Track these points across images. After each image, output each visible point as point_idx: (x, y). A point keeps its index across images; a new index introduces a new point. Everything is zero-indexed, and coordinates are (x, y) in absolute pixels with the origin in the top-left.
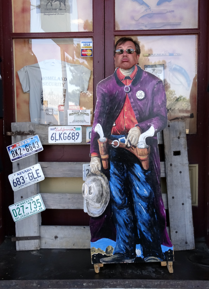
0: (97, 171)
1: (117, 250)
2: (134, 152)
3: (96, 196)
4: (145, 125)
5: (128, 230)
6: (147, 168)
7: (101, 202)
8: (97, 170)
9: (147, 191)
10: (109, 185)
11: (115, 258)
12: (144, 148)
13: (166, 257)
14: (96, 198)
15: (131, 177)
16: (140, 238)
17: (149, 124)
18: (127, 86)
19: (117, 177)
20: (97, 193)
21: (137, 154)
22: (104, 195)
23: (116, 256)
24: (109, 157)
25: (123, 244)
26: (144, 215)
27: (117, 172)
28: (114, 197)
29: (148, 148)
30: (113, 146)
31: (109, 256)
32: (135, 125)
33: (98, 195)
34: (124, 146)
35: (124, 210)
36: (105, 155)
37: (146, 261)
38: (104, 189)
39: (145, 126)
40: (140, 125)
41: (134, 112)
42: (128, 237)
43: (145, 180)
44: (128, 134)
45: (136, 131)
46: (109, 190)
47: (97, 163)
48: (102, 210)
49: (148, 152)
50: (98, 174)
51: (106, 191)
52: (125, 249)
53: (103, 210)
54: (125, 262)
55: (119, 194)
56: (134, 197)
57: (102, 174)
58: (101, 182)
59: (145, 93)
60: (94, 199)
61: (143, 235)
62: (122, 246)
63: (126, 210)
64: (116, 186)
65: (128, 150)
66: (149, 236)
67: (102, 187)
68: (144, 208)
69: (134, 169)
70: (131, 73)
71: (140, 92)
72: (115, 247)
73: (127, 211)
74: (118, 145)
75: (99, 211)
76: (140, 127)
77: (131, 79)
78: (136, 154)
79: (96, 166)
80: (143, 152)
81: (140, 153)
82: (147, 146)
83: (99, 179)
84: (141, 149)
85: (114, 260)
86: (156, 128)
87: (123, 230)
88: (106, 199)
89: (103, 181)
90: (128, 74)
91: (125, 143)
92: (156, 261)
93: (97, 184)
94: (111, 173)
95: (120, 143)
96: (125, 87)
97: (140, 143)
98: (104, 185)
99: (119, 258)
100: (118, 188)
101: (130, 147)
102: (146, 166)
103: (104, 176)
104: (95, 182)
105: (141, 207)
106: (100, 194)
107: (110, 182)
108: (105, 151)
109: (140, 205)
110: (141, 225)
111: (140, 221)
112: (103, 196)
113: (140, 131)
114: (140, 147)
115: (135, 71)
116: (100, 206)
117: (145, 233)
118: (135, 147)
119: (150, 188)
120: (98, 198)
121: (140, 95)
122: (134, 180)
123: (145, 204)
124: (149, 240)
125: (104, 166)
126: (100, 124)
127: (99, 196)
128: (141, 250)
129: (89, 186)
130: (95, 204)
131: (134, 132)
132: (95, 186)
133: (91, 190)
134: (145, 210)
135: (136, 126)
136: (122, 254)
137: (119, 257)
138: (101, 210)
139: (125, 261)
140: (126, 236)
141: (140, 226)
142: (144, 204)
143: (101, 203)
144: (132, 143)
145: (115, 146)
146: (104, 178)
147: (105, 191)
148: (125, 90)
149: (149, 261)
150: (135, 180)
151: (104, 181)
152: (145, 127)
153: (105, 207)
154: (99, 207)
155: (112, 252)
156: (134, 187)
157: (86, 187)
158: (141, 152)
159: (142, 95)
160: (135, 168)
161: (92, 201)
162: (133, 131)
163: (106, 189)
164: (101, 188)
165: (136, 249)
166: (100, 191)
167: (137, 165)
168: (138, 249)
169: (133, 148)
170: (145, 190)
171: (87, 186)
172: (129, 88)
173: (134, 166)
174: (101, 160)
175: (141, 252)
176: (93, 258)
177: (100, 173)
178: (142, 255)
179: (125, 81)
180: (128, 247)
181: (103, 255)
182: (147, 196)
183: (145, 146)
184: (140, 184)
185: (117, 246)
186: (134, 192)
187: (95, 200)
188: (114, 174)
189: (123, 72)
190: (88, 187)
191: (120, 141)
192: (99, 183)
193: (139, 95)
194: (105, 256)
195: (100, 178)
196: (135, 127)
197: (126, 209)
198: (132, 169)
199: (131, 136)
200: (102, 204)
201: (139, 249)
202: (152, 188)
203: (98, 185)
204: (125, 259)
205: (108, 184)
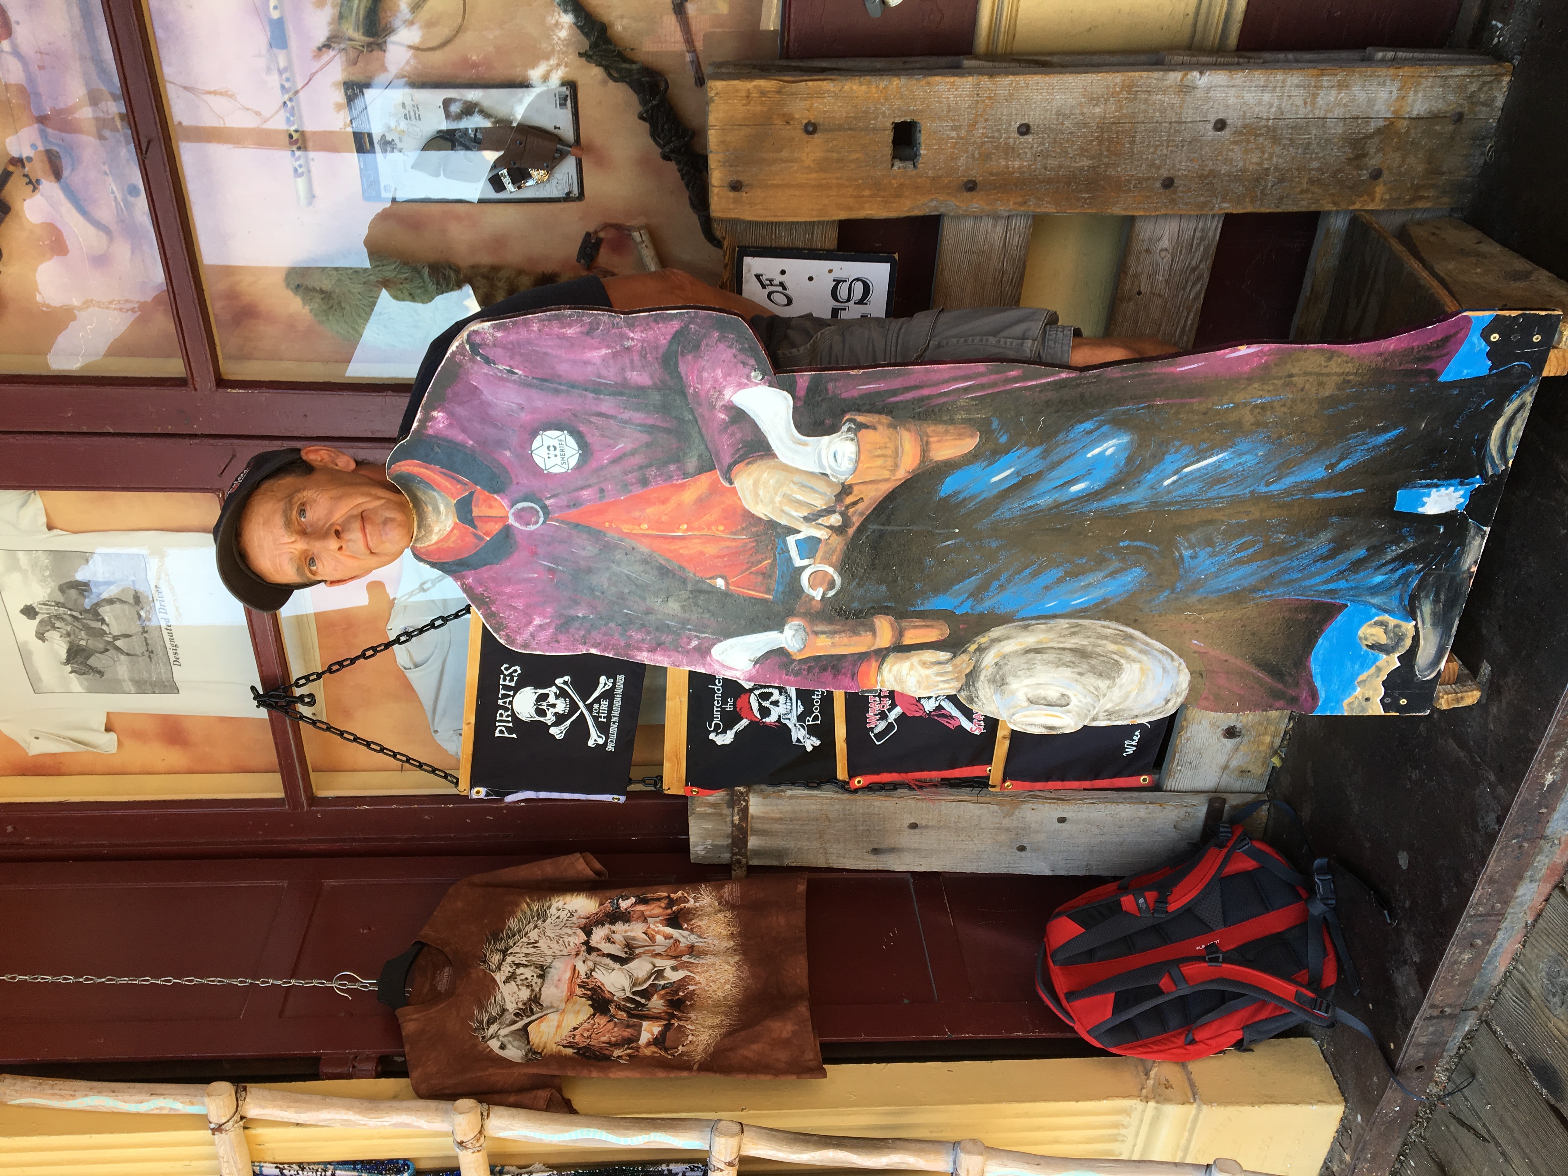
0: (955, 666)
1: (1395, 604)
2: (872, 495)
3: (1083, 679)
4: (725, 437)
5: (1299, 545)
6: (972, 436)
7: (1115, 657)
8: (949, 668)
9: (1105, 437)
10: (1034, 622)
11: (1434, 614)
12: (858, 445)
13: (1518, 358)
14: (1092, 680)
15: (1008, 515)
16: (1361, 490)
17: (723, 416)
18: (510, 515)
19: (996, 584)
20: (1067, 672)
21: (887, 480)
22: (1085, 643)
23: (1427, 608)
24: (885, 611)
25: (1370, 571)
26: (1237, 461)
27: (971, 583)
28: (1105, 601)
29: (861, 426)
30: (831, 594)
31: (1416, 639)
32: (728, 485)
33: (1076, 670)
34: (838, 543)
35: (1187, 560)
36: (873, 631)
37: (1506, 464)
38: (1052, 640)
39: (732, 435)
40: (727, 460)
41: (650, 488)
42: (1339, 547)
43: (1037, 451)
44: (772, 524)
45: (756, 484)
46: (1064, 623)
47: (912, 667)
48: (1160, 656)
49: (880, 427)
50: (968, 665)
51: (1064, 636)
52: (1403, 566)
53: (1162, 652)
54: (1474, 569)
55: (1091, 578)
56: (1124, 506)
57: (972, 648)
58: (1016, 653)
59: (545, 430)
60: (1097, 689)
61: (1350, 471)
62: (1378, 579)
63: (1186, 549)
64: (1047, 588)
65: (857, 525)
66: (1364, 443)
67: (1037, 651)
68: (1198, 461)
69: (964, 500)
70: (435, 494)
71: (543, 452)
72: (1374, 610)
73: (1192, 546)
74: (830, 570)
75: (1164, 669)
76: (736, 463)
77: (471, 494)
78: (885, 488)
79: (929, 672)
80: (879, 452)
81: (883, 467)
82: (845, 428)
83: (996, 664)
84: (857, 461)
85: (1441, 620)
86: (748, 377)
87: (1292, 568)
88: (1106, 638)
89: (1009, 647)
90: (442, 508)
91: (819, 540)
92: (1526, 413)
93: (1019, 673)
94: (972, 608)
95: (818, 560)
96: (517, 525)
97: (825, 463)
98: (1030, 639)
99: (1442, 597)
100: (1060, 581)
101: (842, 514)
102: (958, 442)
103: (983, 640)
104: (1010, 679)
105: (1191, 473)
106: (1073, 659)
107: (1020, 615)
108: (855, 632)
109: (1175, 478)
110: (1288, 482)
111: (1268, 484)
112: (1090, 649)
113: (759, 462)
114: (851, 466)
115: (423, 470)
116: (1136, 666)
117: (1341, 459)
118: (846, 490)
119: (1088, 425)
120: (1093, 670)
121: (558, 452)
122: (1030, 503)
123: (1178, 456)
124: (1387, 443)
125: (932, 635)
126: (716, 647)
127: (1085, 666)
128: (1437, 486)
129: (1026, 704)
130: (1120, 687)
131: (761, 492)
132: (1028, 682)
133: (1044, 698)
134: (1210, 457)
135: (731, 483)
136: (1422, 580)
137: (1437, 595)
138: (1160, 661)
139: (1465, 568)
140: (1332, 554)
141: (1296, 485)
142: (1171, 461)
143: (1122, 661)
144: (820, 504)
145: (832, 585)
146: (997, 640)
147: (1062, 639)
148: (532, 528)
149: (1511, 451)
150: (1030, 499)
151: (1010, 641)
152: (739, 435)
153: (1147, 644)
154: (1142, 669)
155: (1396, 626)
156: (1066, 503)
157: (1025, 716)
158: (879, 462)
159: (556, 443)
160: (961, 497)
161: (1105, 695)
162: (757, 495)
163: (1051, 636)
164: (1045, 656)
165: (1421, 510)
166: (1060, 659)
167: (948, 486)
168: (1423, 504)
169: (849, 500)
170: (1097, 451)
171: (1026, 713)
172: (520, 505)
173: (953, 501)
174: (901, 649)
175: (1443, 489)
176: (1400, 708)
177: (964, 657)
178: (1462, 484)
179: (487, 522)
180: (1393, 551)
181: (1399, 664)
182: (1131, 442)
183: (847, 439)
184: (1054, 473)
185: (1375, 600)
186: (1095, 505)
187: (1103, 684)
188: (977, 594)
189: (436, 529)
190: (1026, 708)
191: (806, 562)
192: (1015, 662)
193: (558, 460)
194: (1409, 658)
195: (989, 659)
196: (737, 484)
197: (1178, 550)
198: (963, 511)
199: (787, 508)
200: (1127, 658)
201: (1425, 499)
202: (1092, 411)
203: (1025, 666)
204: (1456, 566)
205: (1026, 622)
